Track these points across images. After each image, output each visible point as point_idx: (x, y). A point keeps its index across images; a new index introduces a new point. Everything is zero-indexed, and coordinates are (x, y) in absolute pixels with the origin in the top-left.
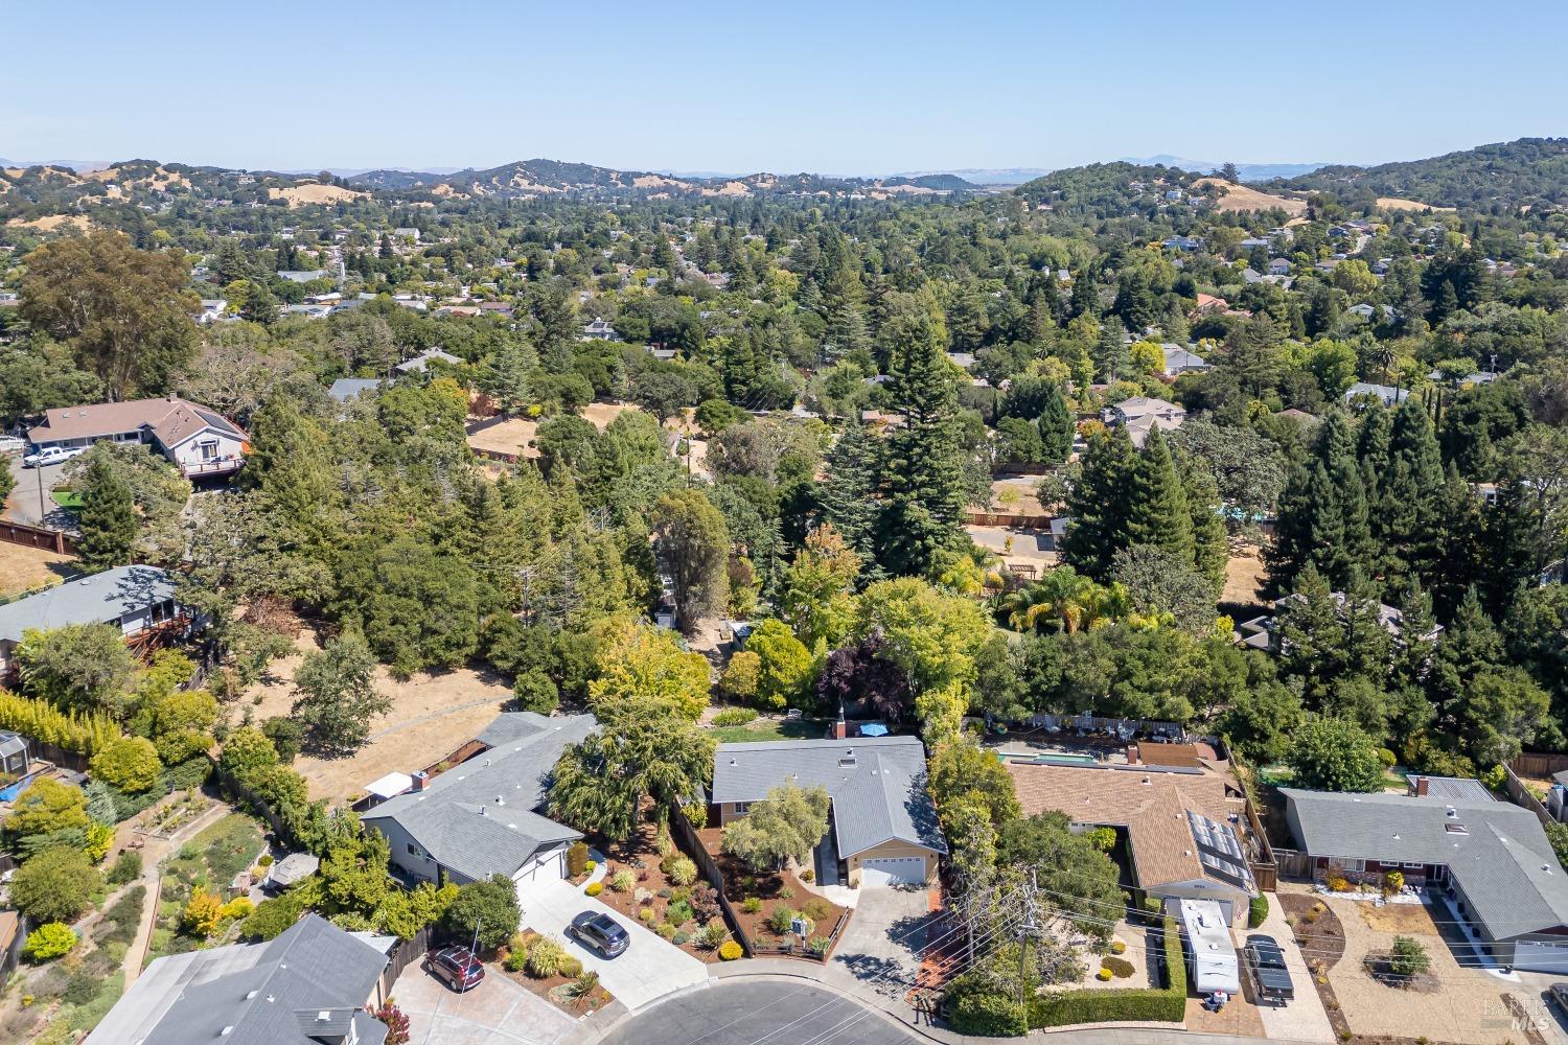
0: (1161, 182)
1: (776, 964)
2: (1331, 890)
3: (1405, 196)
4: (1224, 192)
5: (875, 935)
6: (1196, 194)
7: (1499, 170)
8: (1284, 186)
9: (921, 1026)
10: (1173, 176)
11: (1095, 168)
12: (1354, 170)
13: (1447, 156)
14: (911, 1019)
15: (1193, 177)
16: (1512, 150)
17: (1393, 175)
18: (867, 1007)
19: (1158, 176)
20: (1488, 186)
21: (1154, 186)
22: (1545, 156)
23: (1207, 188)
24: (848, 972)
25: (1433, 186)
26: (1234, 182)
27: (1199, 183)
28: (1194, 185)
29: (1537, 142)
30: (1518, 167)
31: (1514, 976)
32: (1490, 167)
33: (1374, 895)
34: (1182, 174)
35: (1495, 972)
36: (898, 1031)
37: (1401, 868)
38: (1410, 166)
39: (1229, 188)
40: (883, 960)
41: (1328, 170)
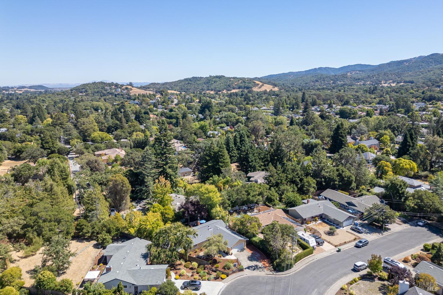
0: (114, 87)
1: (234, 275)
2: (308, 224)
3: (172, 90)
4: (131, 89)
5: (246, 261)
6: (124, 90)
7: (191, 84)
8: (144, 88)
9: (275, 274)
10: (117, 85)
11: (94, 83)
12: (158, 84)
13: (178, 81)
14: (272, 274)
15: (122, 86)
16: (192, 79)
17: (167, 85)
18: (261, 275)
19: (113, 85)
20: (189, 87)
21: (112, 88)
22: (198, 81)
23: (127, 88)
24: (249, 270)
25: (178, 87)
26: (133, 87)
27: (124, 87)
28: (123, 88)
29: (196, 78)
30: (194, 83)
31: (344, 228)
32: (188, 83)
33: (314, 223)
34: (119, 85)
35: (341, 228)
36: (272, 276)
37: (316, 216)
38: (172, 83)
39: (132, 88)
40: (254, 265)
41: (152, 84)
